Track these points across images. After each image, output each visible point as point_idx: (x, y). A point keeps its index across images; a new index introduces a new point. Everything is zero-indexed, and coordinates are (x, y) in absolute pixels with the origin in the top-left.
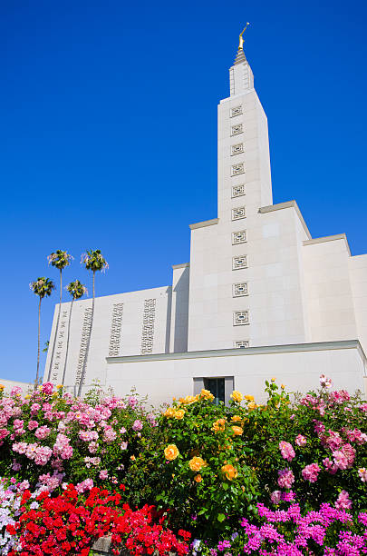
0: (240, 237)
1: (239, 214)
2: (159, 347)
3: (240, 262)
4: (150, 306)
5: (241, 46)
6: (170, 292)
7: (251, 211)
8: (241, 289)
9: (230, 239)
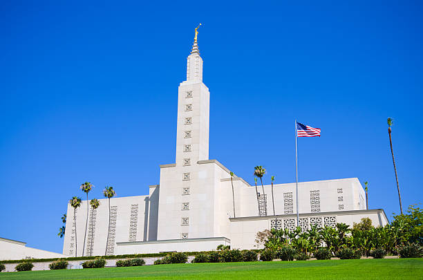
0: (187, 176)
1: (187, 162)
2: (140, 237)
3: (186, 191)
4: (135, 208)
5: (196, 38)
6: (147, 199)
7: (193, 162)
8: (186, 205)
9: (182, 177)
